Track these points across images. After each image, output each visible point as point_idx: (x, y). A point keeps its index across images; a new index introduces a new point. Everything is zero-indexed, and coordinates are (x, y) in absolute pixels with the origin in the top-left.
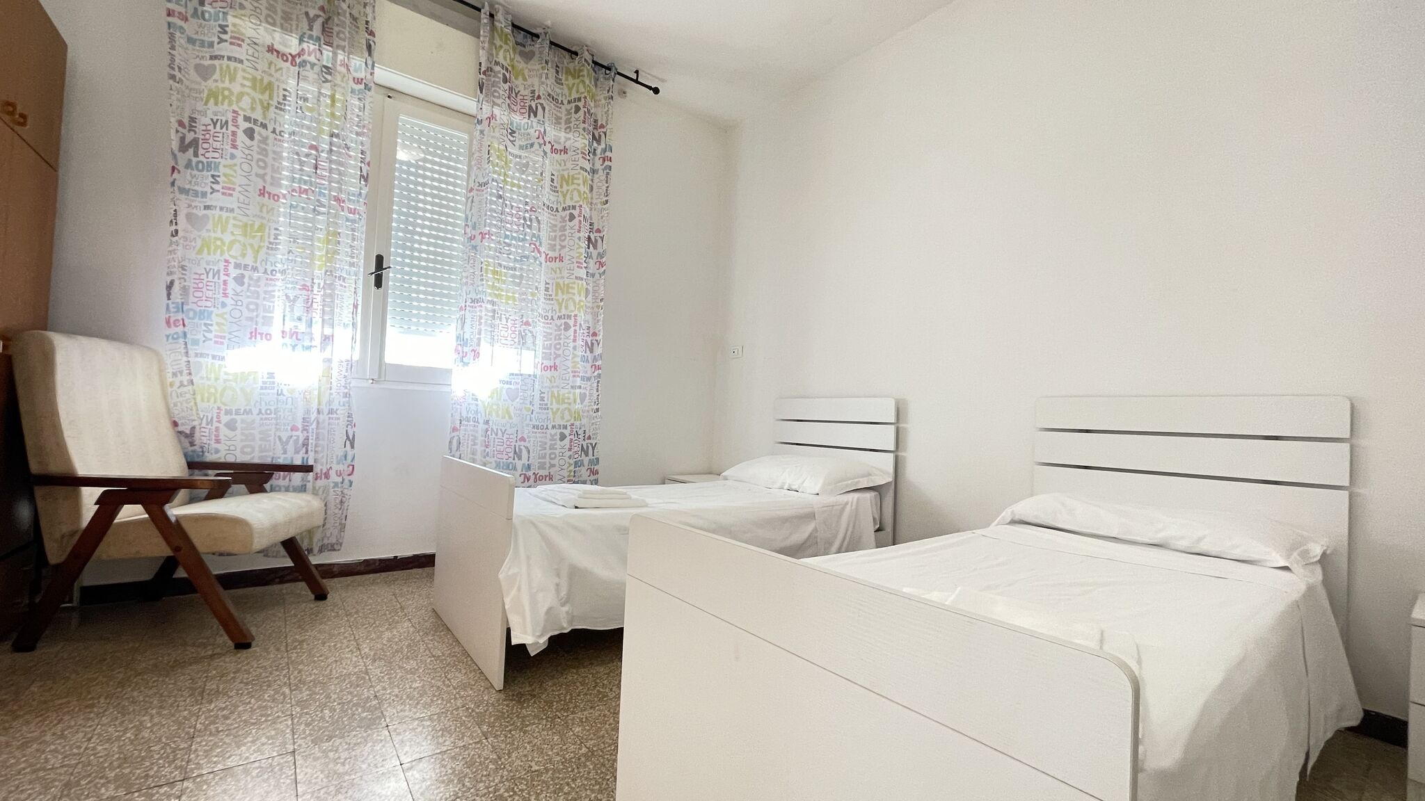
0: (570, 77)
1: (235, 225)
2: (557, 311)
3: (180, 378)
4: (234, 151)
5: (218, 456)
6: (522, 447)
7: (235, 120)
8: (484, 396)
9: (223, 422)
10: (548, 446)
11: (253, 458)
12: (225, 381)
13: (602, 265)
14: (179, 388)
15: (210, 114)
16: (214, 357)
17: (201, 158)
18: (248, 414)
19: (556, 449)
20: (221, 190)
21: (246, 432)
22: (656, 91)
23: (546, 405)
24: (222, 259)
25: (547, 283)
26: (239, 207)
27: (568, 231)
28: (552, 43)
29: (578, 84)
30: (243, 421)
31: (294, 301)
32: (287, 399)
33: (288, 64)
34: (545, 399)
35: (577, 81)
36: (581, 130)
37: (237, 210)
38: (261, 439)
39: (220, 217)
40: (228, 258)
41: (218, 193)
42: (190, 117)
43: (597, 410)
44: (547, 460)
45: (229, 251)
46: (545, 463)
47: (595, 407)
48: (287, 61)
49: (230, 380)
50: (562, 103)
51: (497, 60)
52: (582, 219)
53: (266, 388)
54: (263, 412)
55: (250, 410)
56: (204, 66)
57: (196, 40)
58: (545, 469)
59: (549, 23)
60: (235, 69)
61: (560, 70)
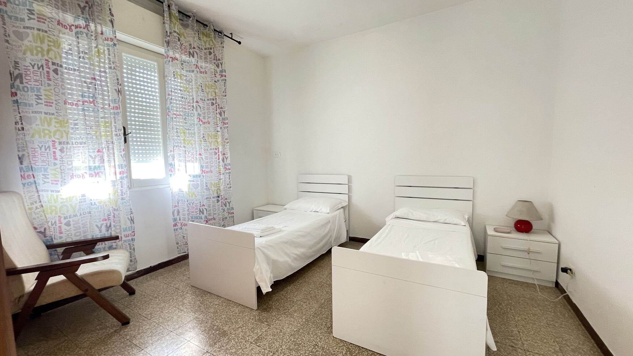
0: (205, 37)
1: (56, 122)
2: (210, 146)
3: (35, 205)
4: (49, 82)
5: (62, 239)
6: (204, 209)
7: (47, 65)
8: (185, 189)
9: (63, 223)
10: (211, 206)
11: (81, 238)
12: (62, 203)
13: (225, 123)
14: (36, 210)
15: (28, 60)
16: (52, 191)
17: (25, 85)
18: (75, 217)
19: (216, 207)
20: (44, 103)
21: (76, 226)
22: (240, 43)
23: (209, 188)
24: (51, 140)
25: (204, 134)
26: (56, 112)
27: (212, 110)
28: (197, 21)
29: (209, 41)
30: (73, 221)
31: (95, 158)
32: (98, 207)
33: (68, 30)
34: (208, 186)
35: (209, 39)
36: (213, 63)
37: (56, 114)
38: (83, 227)
39: (45, 118)
40: (54, 139)
41: (42, 105)
42: (15, 61)
43: (230, 187)
44: (212, 212)
45: (54, 136)
46: (211, 213)
47: (229, 186)
48: (67, 29)
49: (64, 202)
50: (202, 49)
51: (175, 30)
52: (217, 104)
53: (82, 202)
54: (82, 214)
55: (76, 214)
56: (20, 32)
57: (12, 16)
58: (211, 216)
59: (195, 11)
60: (43, 36)
61: (199, 33)
